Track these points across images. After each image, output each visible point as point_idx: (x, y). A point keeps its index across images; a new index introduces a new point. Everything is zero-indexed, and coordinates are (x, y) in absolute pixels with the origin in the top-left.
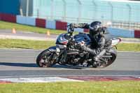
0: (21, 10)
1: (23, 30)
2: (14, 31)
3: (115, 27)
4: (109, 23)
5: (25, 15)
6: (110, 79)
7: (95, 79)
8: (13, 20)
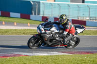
0: (33, 12)
1: (34, 23)
2: (29, 24)
3: (91, 21)
4: (88, 18)
5: (35, 14)
6: (89, 53)
7: (79, 53)
8: (29, 18)
